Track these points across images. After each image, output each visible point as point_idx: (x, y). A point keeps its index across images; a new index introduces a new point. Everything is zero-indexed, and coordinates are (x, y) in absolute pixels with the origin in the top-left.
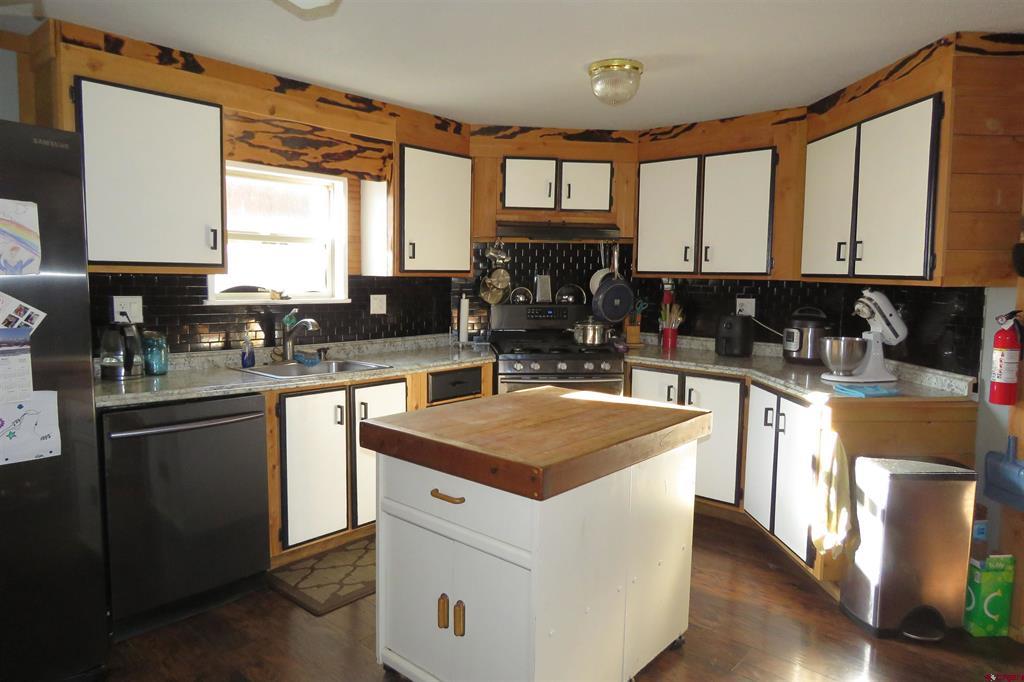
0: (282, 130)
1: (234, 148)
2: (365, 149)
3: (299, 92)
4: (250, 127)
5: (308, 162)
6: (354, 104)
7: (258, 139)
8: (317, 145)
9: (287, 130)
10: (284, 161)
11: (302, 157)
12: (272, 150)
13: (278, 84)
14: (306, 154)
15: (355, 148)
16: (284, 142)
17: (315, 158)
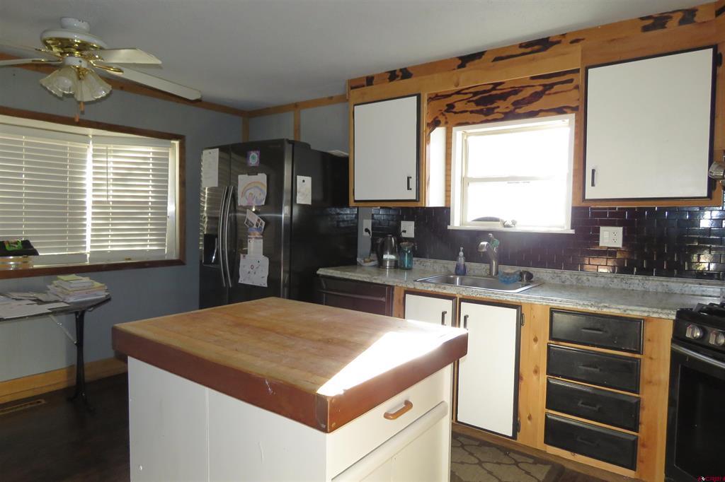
0: (471, 95)
1: (446, 118)
2: (552, 85)
3: (477, 61)
4: (449, 100)
5: (502, 113)
6: (529, 50)
7: (459, 107)
8: (504, 97)
9: (475, 94)
10: (483, 118)
11: (496, 111)
12: (472, 112)
13: (460, 62)
14: (498, 107)
15: (540, 89)
16: (477, 103)
17: (507, 108)
